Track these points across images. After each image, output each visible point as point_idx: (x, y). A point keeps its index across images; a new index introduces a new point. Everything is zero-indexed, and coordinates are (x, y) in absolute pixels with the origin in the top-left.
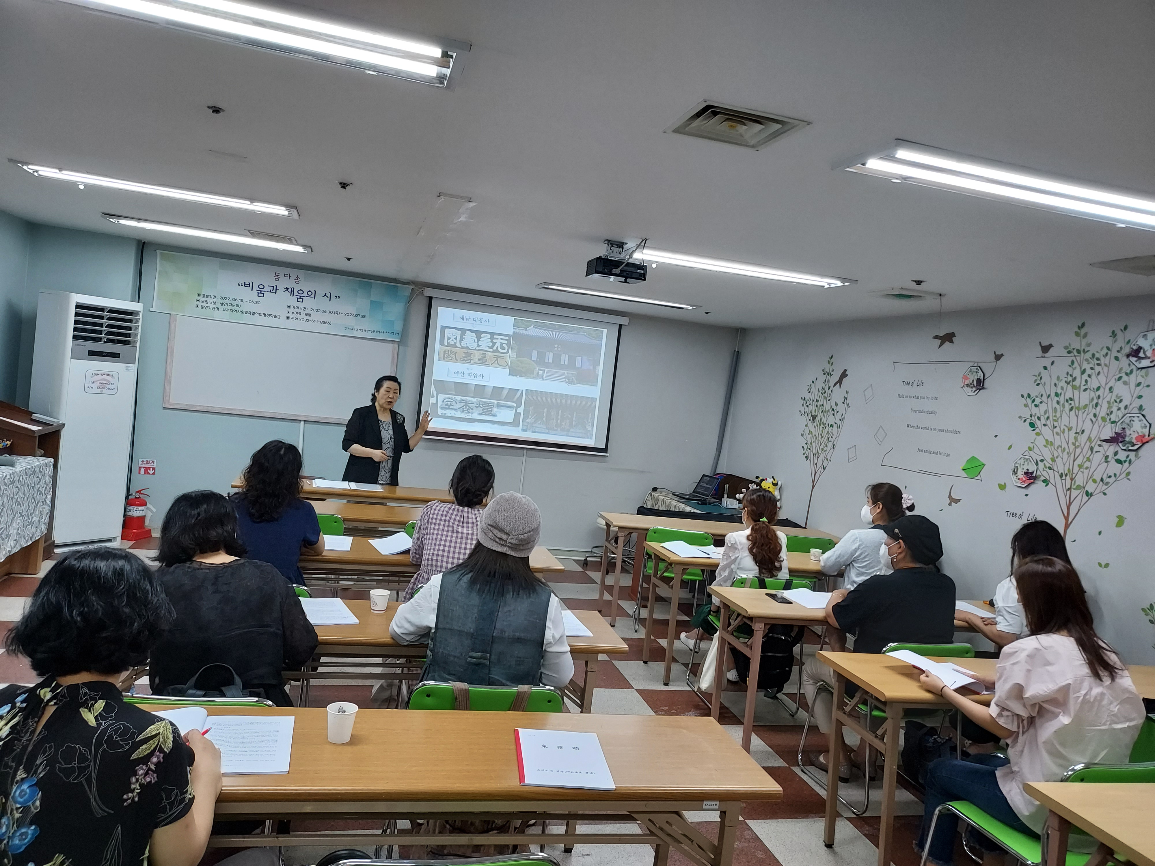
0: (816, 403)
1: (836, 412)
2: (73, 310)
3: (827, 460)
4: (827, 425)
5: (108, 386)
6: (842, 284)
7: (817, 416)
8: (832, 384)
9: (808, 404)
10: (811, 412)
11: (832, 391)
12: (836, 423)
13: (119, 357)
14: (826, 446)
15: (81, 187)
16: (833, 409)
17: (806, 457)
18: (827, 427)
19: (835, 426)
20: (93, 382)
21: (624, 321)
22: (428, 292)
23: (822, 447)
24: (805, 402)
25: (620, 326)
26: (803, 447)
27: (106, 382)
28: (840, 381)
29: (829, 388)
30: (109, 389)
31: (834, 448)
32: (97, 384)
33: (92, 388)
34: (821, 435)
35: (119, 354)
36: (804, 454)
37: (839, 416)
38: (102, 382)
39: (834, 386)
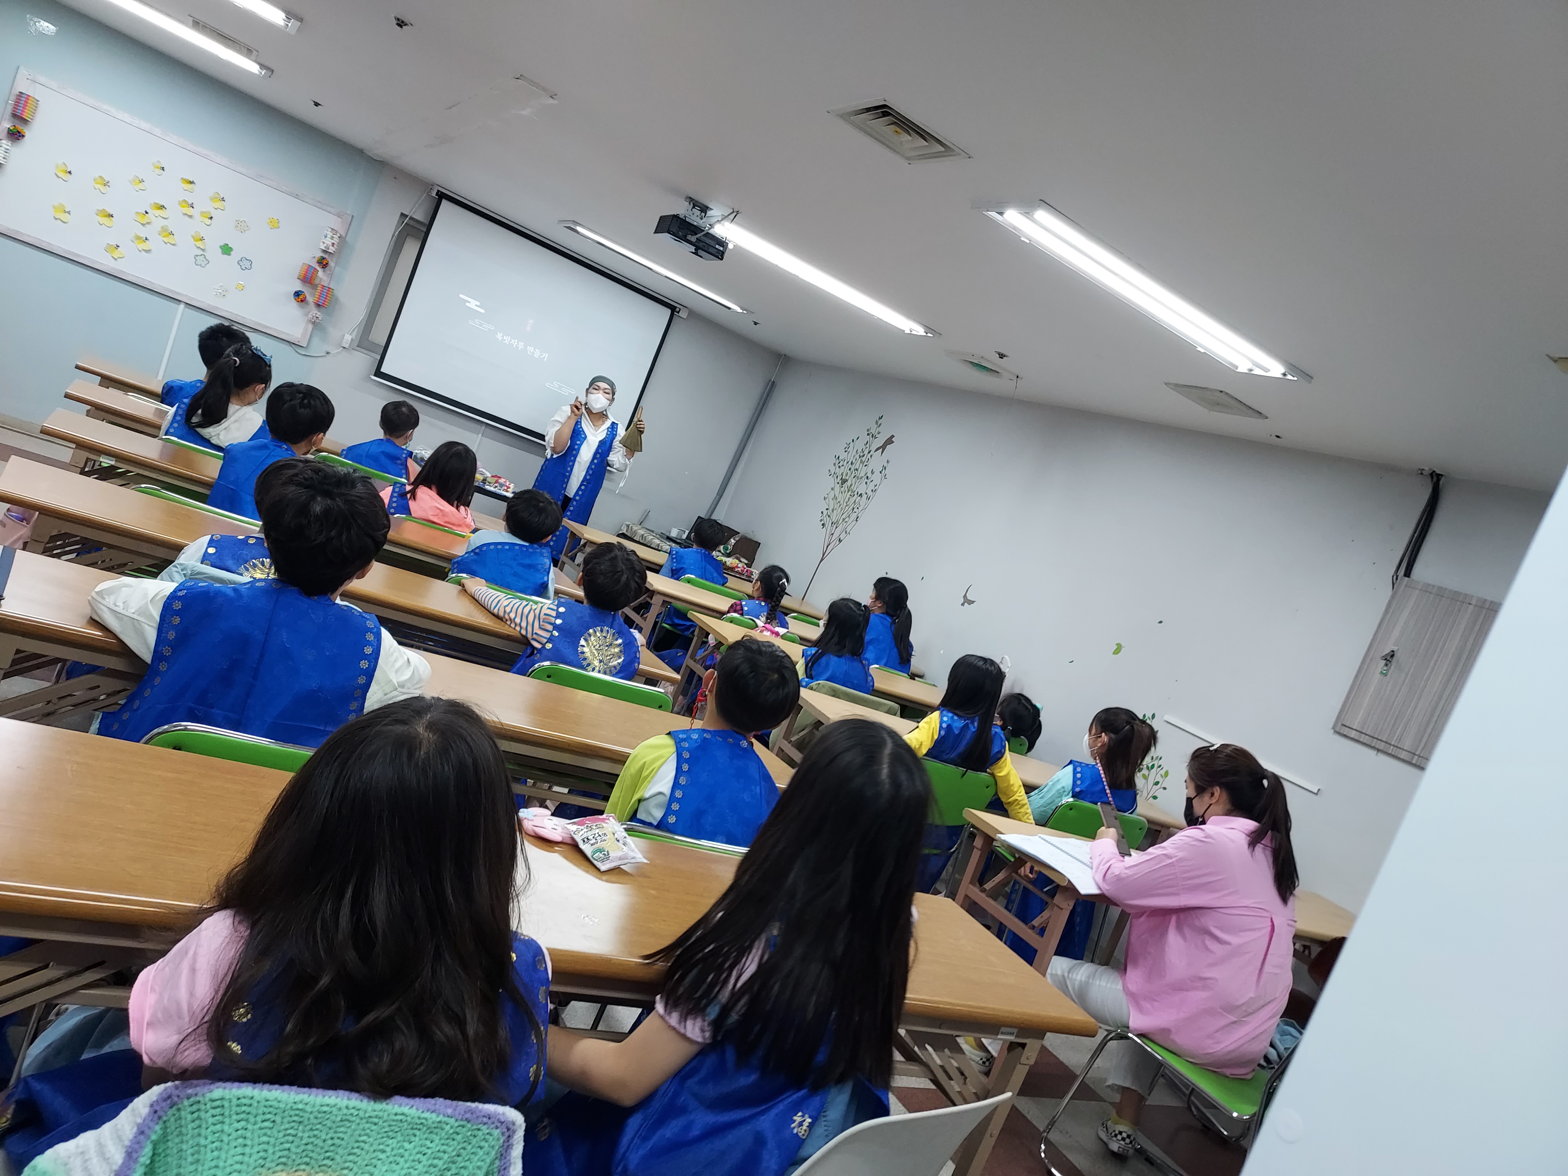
0: (850, 466)
1: (869, 481)
4: (856, 493)
6: (925, 334)
7: (847, 481)
9: (840, 465)
10: (842, 475)
12: (866, 493)
14: (849, 517)
16: (867, 477)
17: (823, 525)
18: (856, 496)
19: (865, 496)
24: (837, 462)
26: (822, 513)
28: (883, 447)
29: (869, 452)
31: (856, 521)
34: (846, 503)
36: (821, 521)
37: (871, 486)
39: (875, 451)
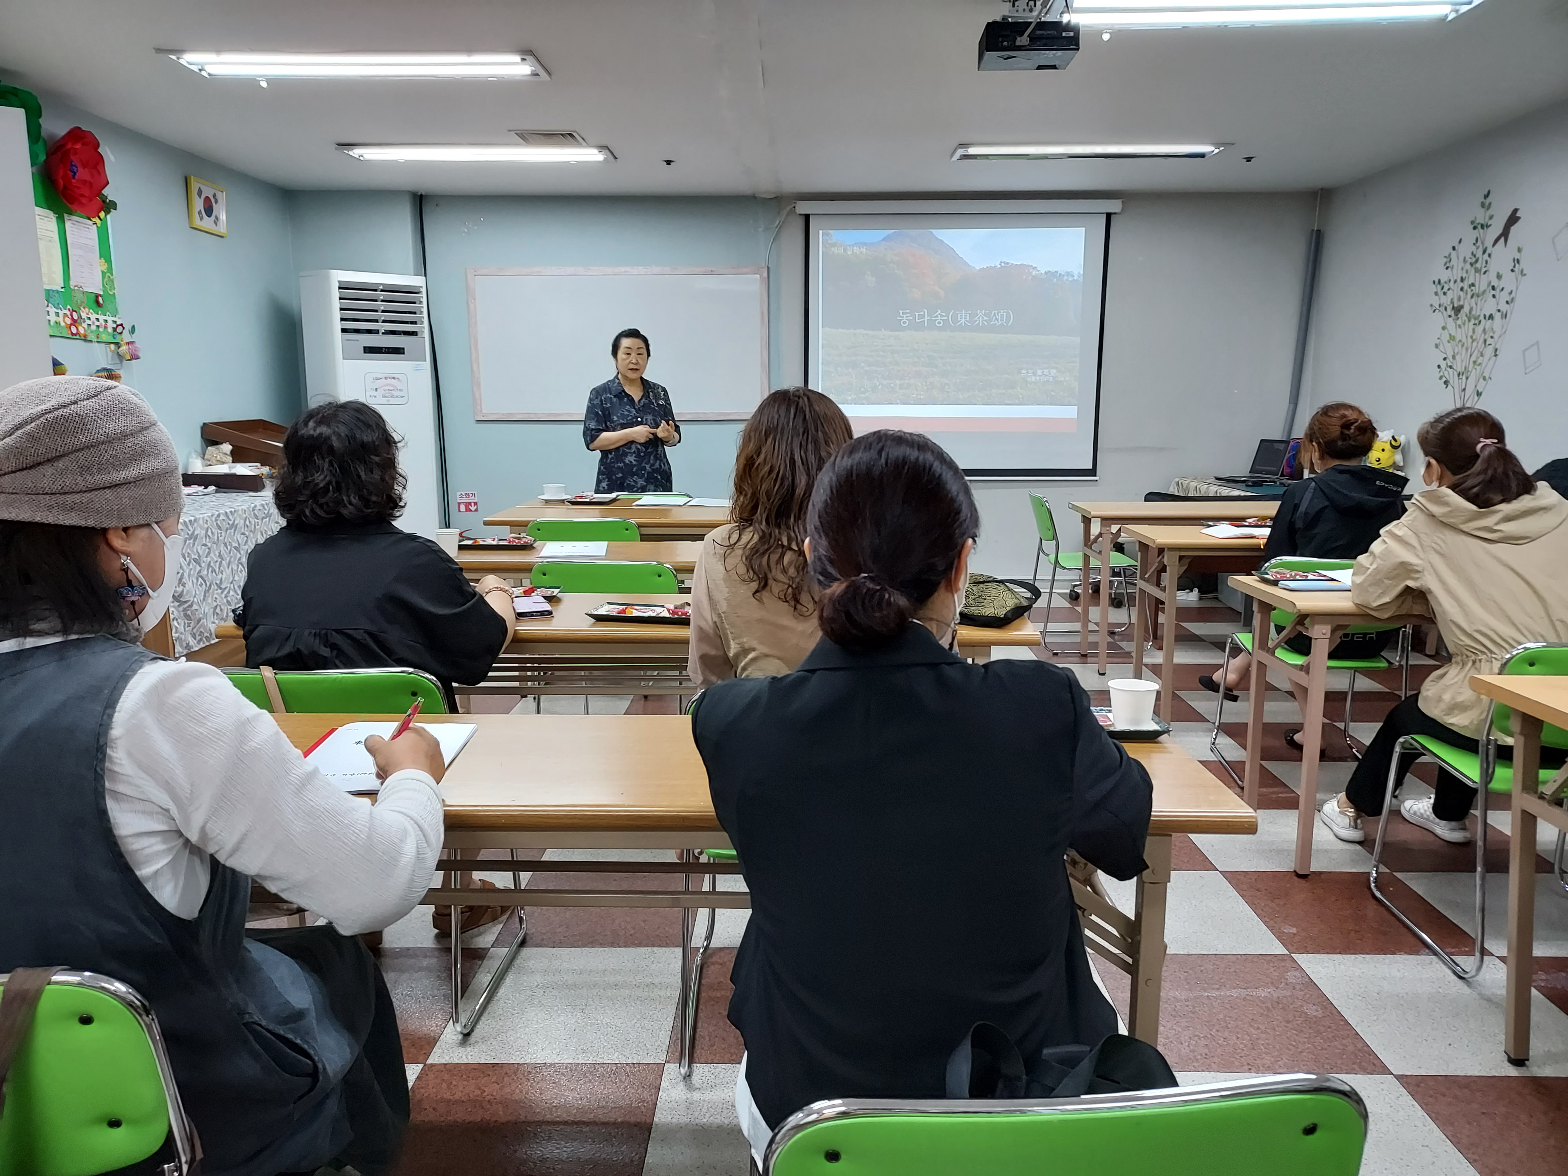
0: (1461, 284)
1: (1498, 290)
2: (336, 293)
3: (1484, 379)
4: (1482, 318)
5: (395, 393)
7: (1462, 307)
8: (1489, 242)
9: (1445, 290)
10: (1452, 302)
11: (1490, 255)
12: (1499, 311)
13: (404, 353)
14: (1482, 355)
15: (264, 84)
16: (1493, 288)
17: (1446, 383)
18: (1483, 321)
19: (1497, 316)
20: (376, 389)
21: (1114, 206)
22: (803, 207)
23: (1473, 358)
24: (1439, 287)
25: (1109, 216)
26: (1439, 367)
27: (392, 388)
28: (1505, 234)
29: (1484, 252)
30: (397, 397)
31: (1496, 355)
32: (381, 392)
33: (375, 397)
34: (1472, 337)
35: (404, 349)
36: (1441, 378)
37: (1504, 296)
38: (387, 388)
39: (1494, 245)
